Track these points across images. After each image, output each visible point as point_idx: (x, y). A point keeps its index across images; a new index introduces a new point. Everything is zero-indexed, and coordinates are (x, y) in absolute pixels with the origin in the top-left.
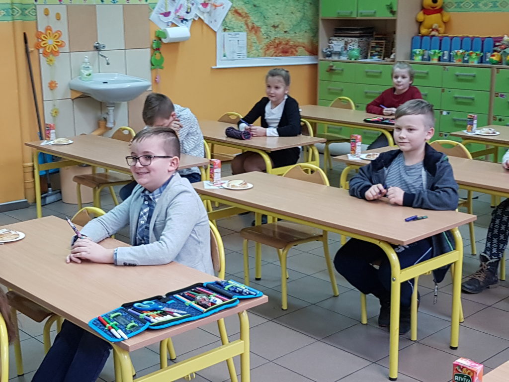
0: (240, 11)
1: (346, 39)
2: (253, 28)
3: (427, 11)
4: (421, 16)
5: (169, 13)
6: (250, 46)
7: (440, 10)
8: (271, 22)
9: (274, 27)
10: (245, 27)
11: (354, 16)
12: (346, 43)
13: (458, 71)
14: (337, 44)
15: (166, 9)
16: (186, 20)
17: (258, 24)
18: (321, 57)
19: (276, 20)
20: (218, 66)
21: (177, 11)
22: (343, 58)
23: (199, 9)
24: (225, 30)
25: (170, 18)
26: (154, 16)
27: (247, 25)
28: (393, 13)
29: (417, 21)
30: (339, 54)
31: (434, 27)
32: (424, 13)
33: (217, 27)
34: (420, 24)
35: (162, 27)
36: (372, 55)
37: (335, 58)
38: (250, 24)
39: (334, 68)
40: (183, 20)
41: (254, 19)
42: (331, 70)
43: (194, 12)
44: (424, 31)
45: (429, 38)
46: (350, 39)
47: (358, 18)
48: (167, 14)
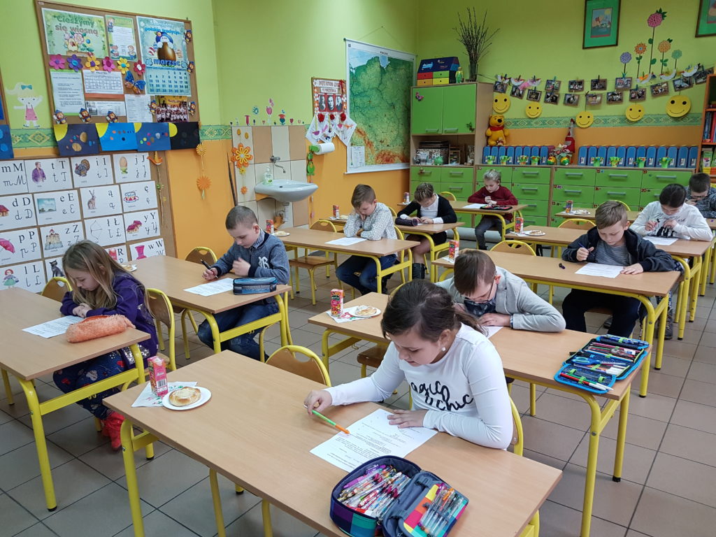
0: (361, 130)
1: (431, 150)
2: (369, 143)
3: (493, 128)
4: (489, 132)
5: (318, 132)
6: (367, 156)
7: (502, 128)
8: (379, 138)
9: (381, 141)
10: (364, 142)
11: (440, 133)
12: (431, 153)
13: (525, 170)
14: (423, 154)
15: (316, 129)
16: (329, 137)
17: (372, 140)
18: (412, 164)
19: (381, 137)
20: (349, 172)
21: (323, 131)
22: (428, 164)
23: (337, 129)
24: (352, 145)
25: (320, 136)
26: (309, 134)
27: (365, 140)
28: (472, 129)
29: (486, 136)
30: (425, 161)
31: (500, 139)
32: (491, 130)
33: (347, 143)
34: (488, 137)
35: (314, 144)
36: (452, 162)
37: (423, 164)
38: (367, 140)
39: (424, 171)
40: (327, 137)
41: (369, 136)
42: (421, 173)
43: (334, 131)
44: (492, 143)
45: (497, 148)
46: (434, 150)
47: (443, 134)
48: (317, 133)
